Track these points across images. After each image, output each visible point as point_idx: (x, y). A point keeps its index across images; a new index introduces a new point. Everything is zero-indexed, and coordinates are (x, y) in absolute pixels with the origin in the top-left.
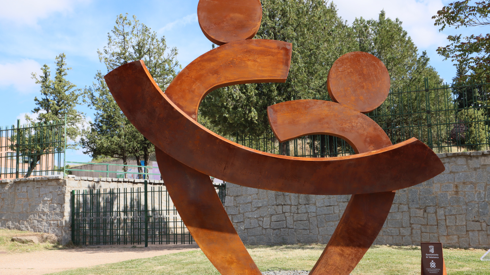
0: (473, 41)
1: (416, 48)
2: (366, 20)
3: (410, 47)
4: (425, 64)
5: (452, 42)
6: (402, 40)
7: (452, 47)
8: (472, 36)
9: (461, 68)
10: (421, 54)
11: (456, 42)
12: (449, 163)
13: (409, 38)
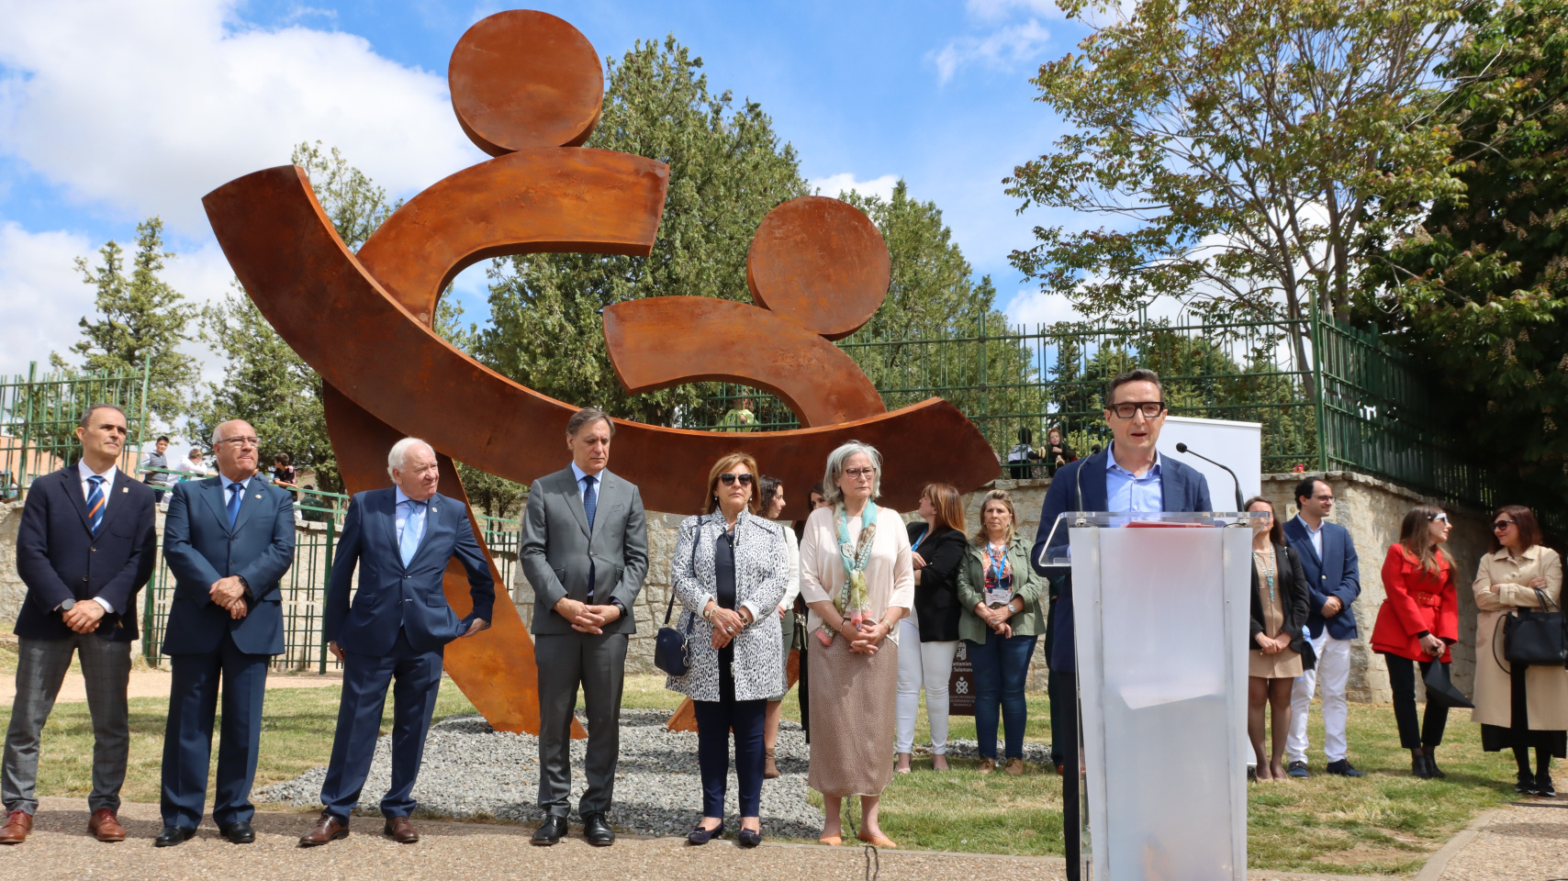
0: (1086, 242)
1: (969, 266)
2: (863, 197)
3: (954, 263)
4: (987, 302)
5: (1042, 242)
6: (940, 247)
7: (1042, 254)
8: (1085, 234)
9: (1068, 348)
10: (979, 282)
11: (1050, 242)
12: (1021, 501)
13: (955, 247)
